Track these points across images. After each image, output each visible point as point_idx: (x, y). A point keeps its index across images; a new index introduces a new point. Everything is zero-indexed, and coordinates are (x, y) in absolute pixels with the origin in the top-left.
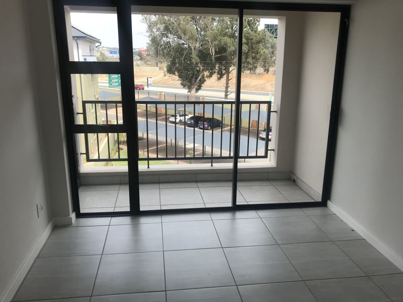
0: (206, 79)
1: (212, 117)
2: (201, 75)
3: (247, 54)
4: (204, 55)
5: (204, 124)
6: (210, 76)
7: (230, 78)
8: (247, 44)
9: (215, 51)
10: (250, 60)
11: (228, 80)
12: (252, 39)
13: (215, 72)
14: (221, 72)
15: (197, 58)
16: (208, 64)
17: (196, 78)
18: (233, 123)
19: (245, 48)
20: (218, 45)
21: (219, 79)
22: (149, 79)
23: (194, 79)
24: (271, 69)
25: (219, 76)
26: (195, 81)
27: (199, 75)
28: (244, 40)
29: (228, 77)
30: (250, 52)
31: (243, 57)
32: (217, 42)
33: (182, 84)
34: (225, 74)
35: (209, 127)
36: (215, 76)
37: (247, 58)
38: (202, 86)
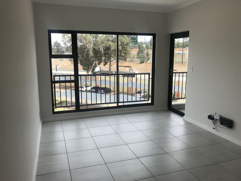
0: (97, 65)
1: (105, 87)
2: (94, 63)
3: (121, 51)
4: (96, 52)
5: (101, 91)
6: (100, 63)
7: (111, 65)
8: (121, 45)
9: (103, 49)
10: (123, 54)
11: (110, 65)
12: (124, 43)
13: (102, 61)
14: (106, 61)
15: (92, 53)
16: (98, 57)
17: (92, 65)
18: (116, 90)
19: (120, 48)
20: (105, 46)
21: (105, 65)
22: (57, 66)
23: (90, 66)
24: (127, 59)
25: (104, 63)
26: (91, 67)
27: (93, 63)
28: (120, 43)
29: (110, 64)
30: (123, 50)
31: (119, 53)
32: (104, 45)
33: (83, 69)
34: (108, 62)
35: (105, 93)
36: (102, 64)
37: (121, 53)
38: (95, 69)
